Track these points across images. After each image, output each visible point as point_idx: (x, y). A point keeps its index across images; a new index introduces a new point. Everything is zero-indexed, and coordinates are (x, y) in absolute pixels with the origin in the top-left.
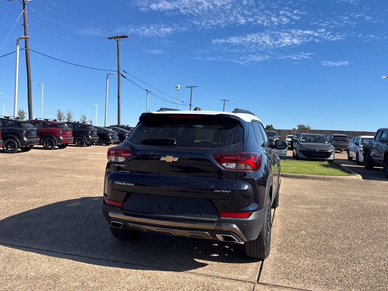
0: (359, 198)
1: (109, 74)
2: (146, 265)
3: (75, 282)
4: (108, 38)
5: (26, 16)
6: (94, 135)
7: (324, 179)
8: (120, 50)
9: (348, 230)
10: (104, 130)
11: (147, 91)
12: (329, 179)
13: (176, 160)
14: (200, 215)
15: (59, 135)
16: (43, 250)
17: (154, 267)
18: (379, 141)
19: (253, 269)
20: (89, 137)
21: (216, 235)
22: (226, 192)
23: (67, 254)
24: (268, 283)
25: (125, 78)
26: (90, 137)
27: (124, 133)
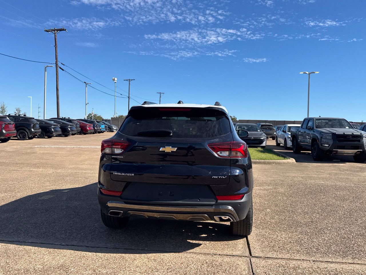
0: (300, 179)
1: (47, 66)
2: (146, 249)
3: (87, 270)
4: (45, 31)
6: (37, 128)
7: (264, 163)
8: (57, 43)
9: (304, 206)
10: (46, 123)
11: (86, 83)
12: (269, 163)
13: (175, 150)
14: (199, 200)
15: (2, 129)
16: (37, 243)
17: (154, 251)
18: (306, 128)
19: (242, 245)
20: (32, 130)
21: (214, 217)
22: (223, 177)
23: (63, 245)
24: (260, 256)
25: (63, 70)
26: (33, 130)
27: (67, 125)
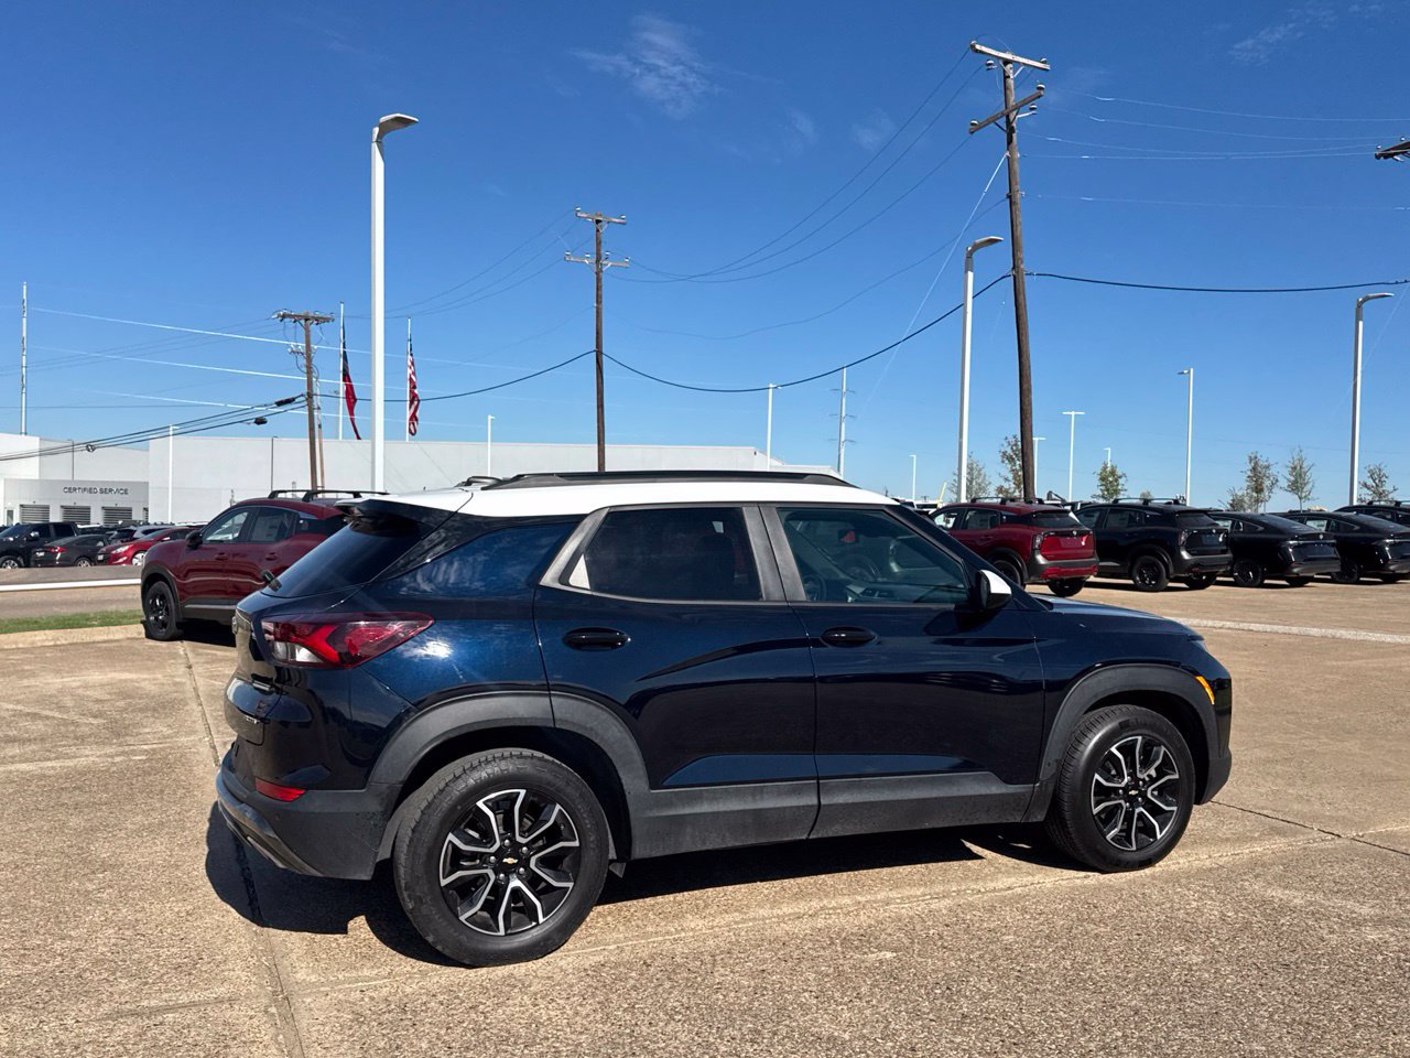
1: (1367, 299)
4: (1379, 157)
5: (1016, 166)
6: (1206, 548)
10: (1268, 527)
15: (1034, 550)
20: (1181, 556)
26: (1185, 555)
27: (1377, 535)
